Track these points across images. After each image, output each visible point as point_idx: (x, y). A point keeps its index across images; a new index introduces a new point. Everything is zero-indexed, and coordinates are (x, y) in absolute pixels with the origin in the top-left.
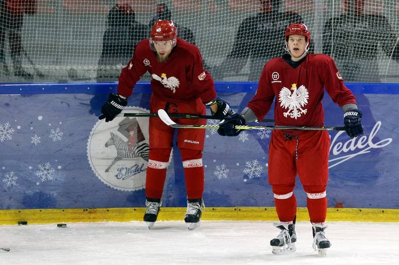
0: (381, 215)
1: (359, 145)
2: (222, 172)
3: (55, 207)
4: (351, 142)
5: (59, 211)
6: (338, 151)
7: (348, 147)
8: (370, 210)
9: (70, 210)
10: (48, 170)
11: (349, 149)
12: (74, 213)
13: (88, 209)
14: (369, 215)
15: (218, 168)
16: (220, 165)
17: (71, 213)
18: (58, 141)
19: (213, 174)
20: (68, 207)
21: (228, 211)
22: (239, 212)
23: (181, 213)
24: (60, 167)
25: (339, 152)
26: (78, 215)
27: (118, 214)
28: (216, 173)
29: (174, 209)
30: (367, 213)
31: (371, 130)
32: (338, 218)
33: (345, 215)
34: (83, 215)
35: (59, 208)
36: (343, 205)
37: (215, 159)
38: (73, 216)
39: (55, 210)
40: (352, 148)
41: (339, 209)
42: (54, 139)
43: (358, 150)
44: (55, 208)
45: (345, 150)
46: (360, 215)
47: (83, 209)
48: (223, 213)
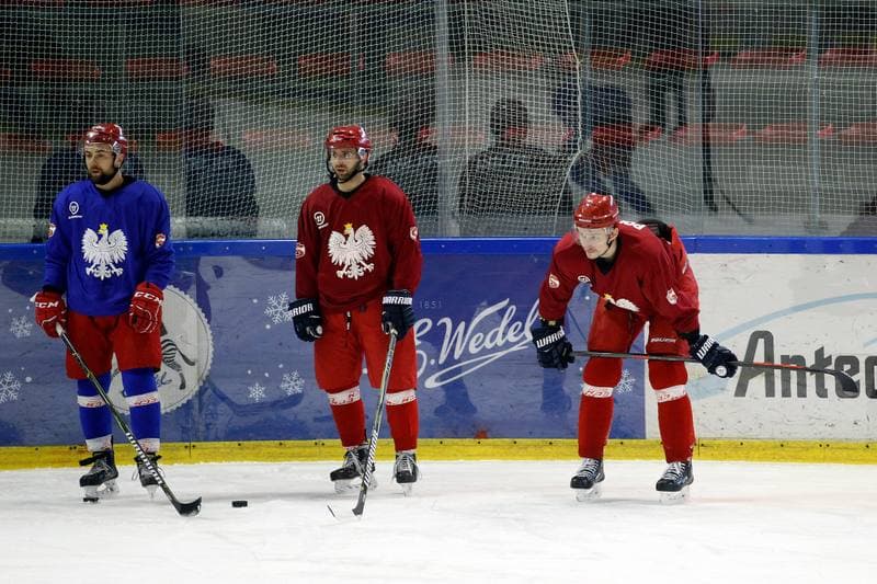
0: (548, 449)
1: (511, 337)
2: (293, 383)
3: (21, 444)
4: (497, 332)
5: (29, 450)
6: (477, 347)
7: (492, 340)
8: (529, 441)
9: (48, 448)
10: (9, 384)
11: (493, 344)
12: (54, 453)
13: (78, 447)
14: (529, 449)
15: (286, 376)
16: (290, 372)
17: (49, 453)
18: (23, 338)
19: (278, 387)
20: (44, 443)
21: (305, 447)
22: (322, 448)
23: (228, 450)
24: (29, 379)
25: (480, 348)
26: (60, 456)
27: (125, 453)
28: (284, 386)
29: (217, 444)
30: (526, 447)
31: (529, 311)
32: (479, 455)
33: (490, 450)
34: (68, 456)
35: (31, 446)
36: (488, 434)
37: (282, 363)
38: (52, 457)
39: (22, 449)
40: (499, 341)
41: (482, 441)
42: (18, 335)
43: (508, 345)
44: (23, 445)
45: (488, 345)
46: (515, 449)
47: (68, 447)
48: (297, 450)
